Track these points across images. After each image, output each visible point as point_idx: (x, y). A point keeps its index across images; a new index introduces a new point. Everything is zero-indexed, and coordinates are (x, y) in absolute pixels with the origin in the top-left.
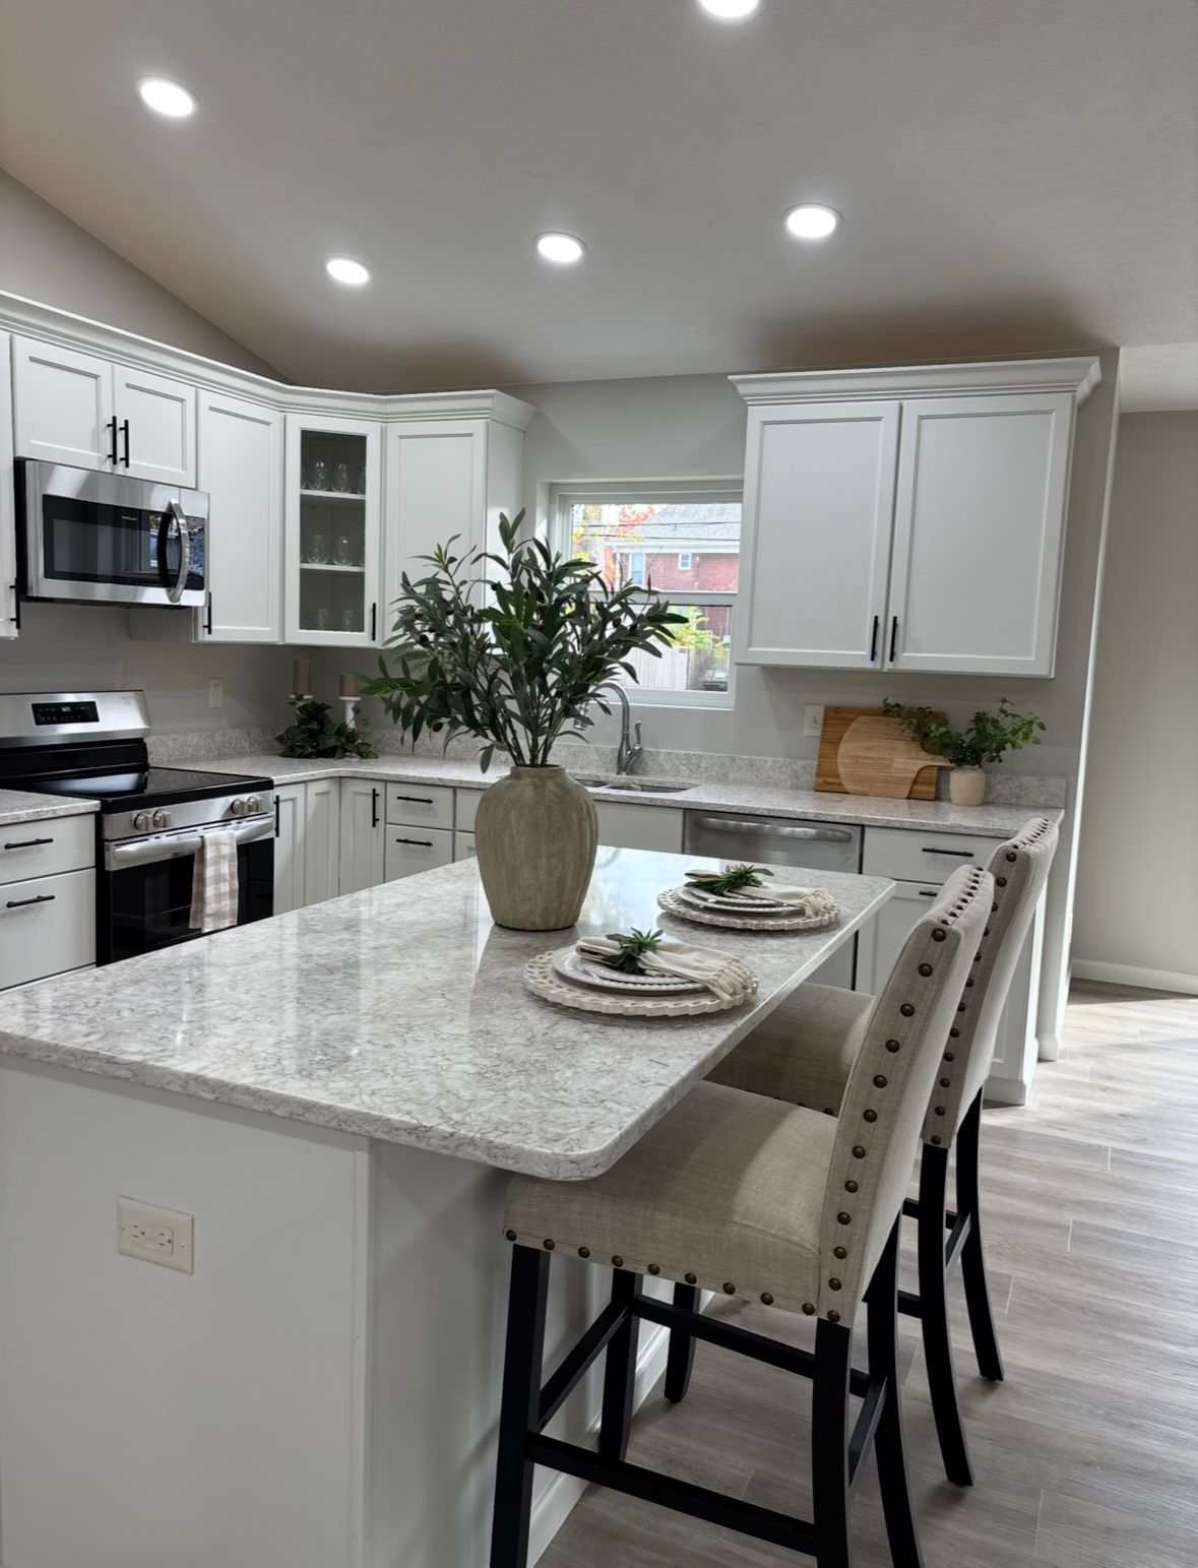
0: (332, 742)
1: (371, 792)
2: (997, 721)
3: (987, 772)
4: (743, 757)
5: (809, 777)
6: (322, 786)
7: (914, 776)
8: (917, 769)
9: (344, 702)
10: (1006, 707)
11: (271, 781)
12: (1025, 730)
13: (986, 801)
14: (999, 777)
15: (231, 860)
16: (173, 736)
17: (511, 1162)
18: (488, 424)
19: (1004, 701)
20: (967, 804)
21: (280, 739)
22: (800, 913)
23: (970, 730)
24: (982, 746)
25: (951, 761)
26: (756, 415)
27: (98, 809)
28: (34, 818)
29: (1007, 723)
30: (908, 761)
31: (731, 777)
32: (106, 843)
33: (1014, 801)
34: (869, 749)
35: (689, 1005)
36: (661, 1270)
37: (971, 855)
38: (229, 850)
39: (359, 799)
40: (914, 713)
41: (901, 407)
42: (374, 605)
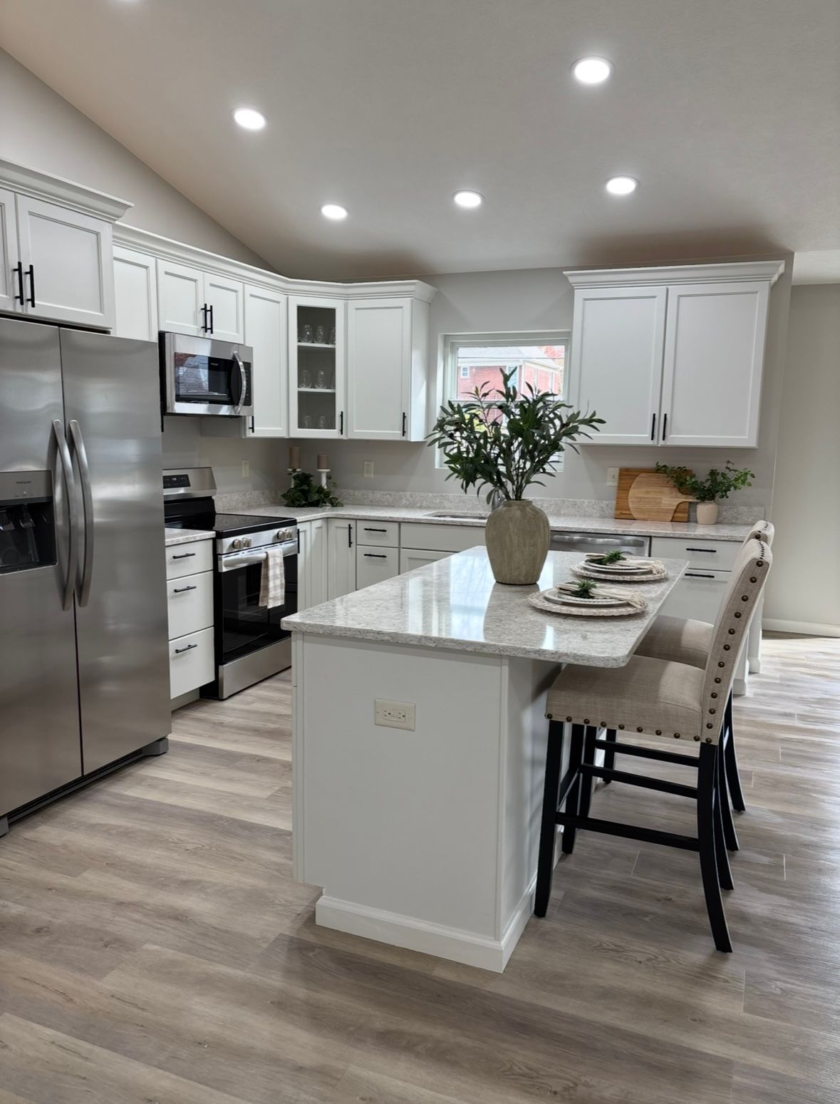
0: (316, 497)
1: (348, 526)
2: (726, 474)
3: (718, 504)
4: (570, 500)
5: (610, 511)
6: (318, 523)
7: (675, 508)
8: (677, 504)
9: (320, 473)
10: (730, 466)
11: (296, 520)
12: (743, 478)
13: (718, 522)
14: (725, 507)
15: (281, 566)
16: (226, 495)
17: (585, 661)
18: (412, 300)
19: (729, 462)
20: (707, 524)
21: (284, 496)
22: (650, 572)
23: (708, 480)
24: (717, 489)
25: (698, 499)
26: (579, 295)
27: (214, 536)
28: (185, 541)
29: (732, 475)
30: (671, 499)
31: (562, 512)
32: (219, 556)
33: (734, 521)
34: (647, 493)
35: (623, 611)
36: (625, 727)
37: (715, 551)
38: (280, 560)
39: (340, 531)
40: (675, 471)
41: (667, 290)
42: (342, 413)
